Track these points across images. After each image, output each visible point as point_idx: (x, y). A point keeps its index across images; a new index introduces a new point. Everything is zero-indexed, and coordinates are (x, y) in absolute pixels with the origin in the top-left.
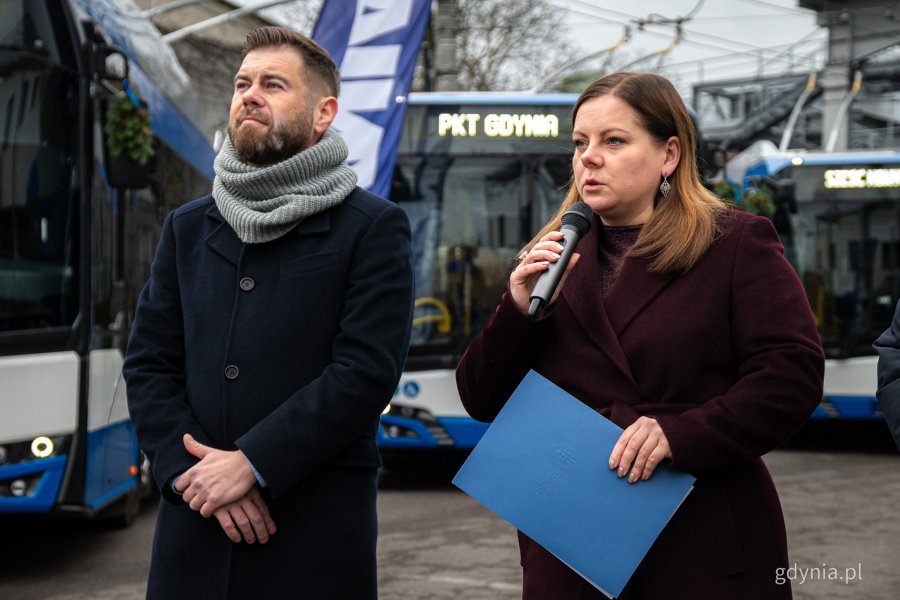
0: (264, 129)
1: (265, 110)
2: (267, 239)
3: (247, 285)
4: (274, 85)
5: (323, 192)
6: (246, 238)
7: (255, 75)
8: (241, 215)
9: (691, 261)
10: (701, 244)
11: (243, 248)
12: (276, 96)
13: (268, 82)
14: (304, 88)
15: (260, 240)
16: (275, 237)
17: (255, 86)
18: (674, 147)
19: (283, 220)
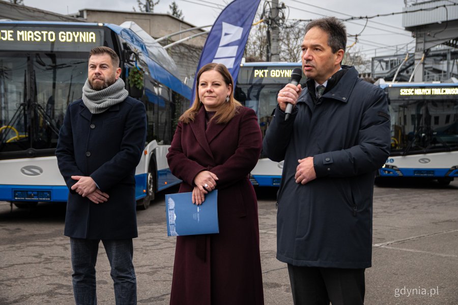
0: (102, 82)
1: (102, 76)
2: (99, 112)
3: (93, 127)
4: (104, 67)
5: (117, 98)
6: (92, 112)
7: (97, 64)
8: (91, 105)
9: (227, 120)
10: (231, 116)
11: (91, 116)
12: (105, 70)
13: (102, 66)
14: (112, 67)
15: (97, 113)
16: (102, 112)
17: (98, 68)
18: (230, 87)
19: (104, 107)
